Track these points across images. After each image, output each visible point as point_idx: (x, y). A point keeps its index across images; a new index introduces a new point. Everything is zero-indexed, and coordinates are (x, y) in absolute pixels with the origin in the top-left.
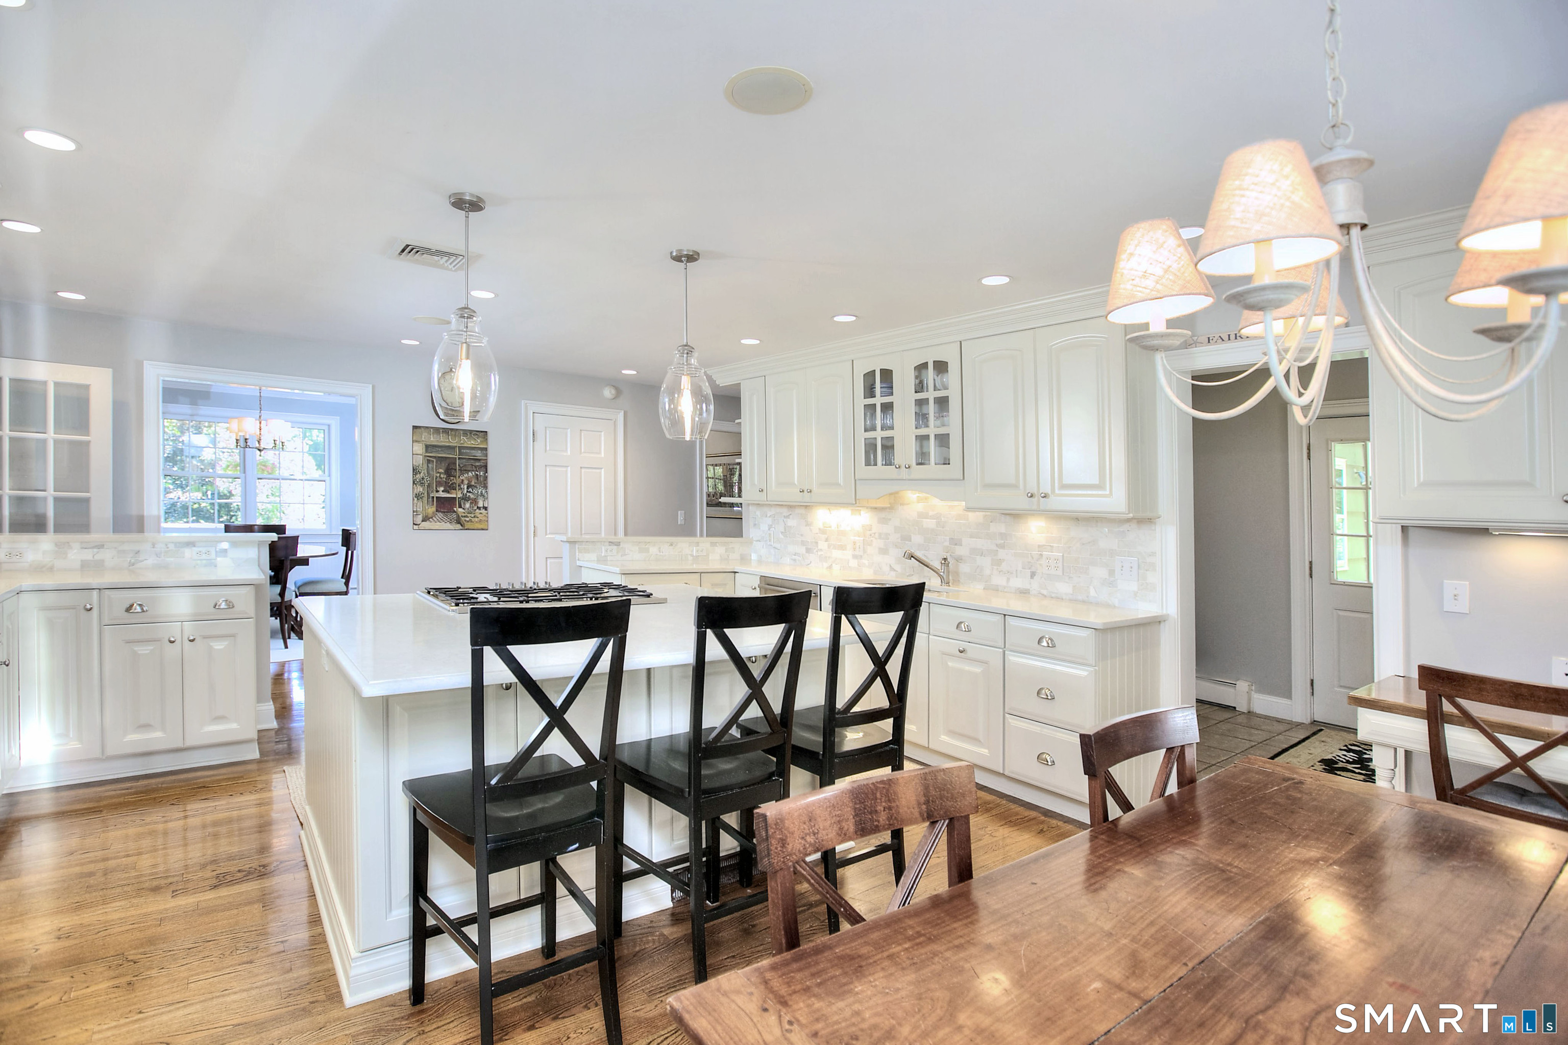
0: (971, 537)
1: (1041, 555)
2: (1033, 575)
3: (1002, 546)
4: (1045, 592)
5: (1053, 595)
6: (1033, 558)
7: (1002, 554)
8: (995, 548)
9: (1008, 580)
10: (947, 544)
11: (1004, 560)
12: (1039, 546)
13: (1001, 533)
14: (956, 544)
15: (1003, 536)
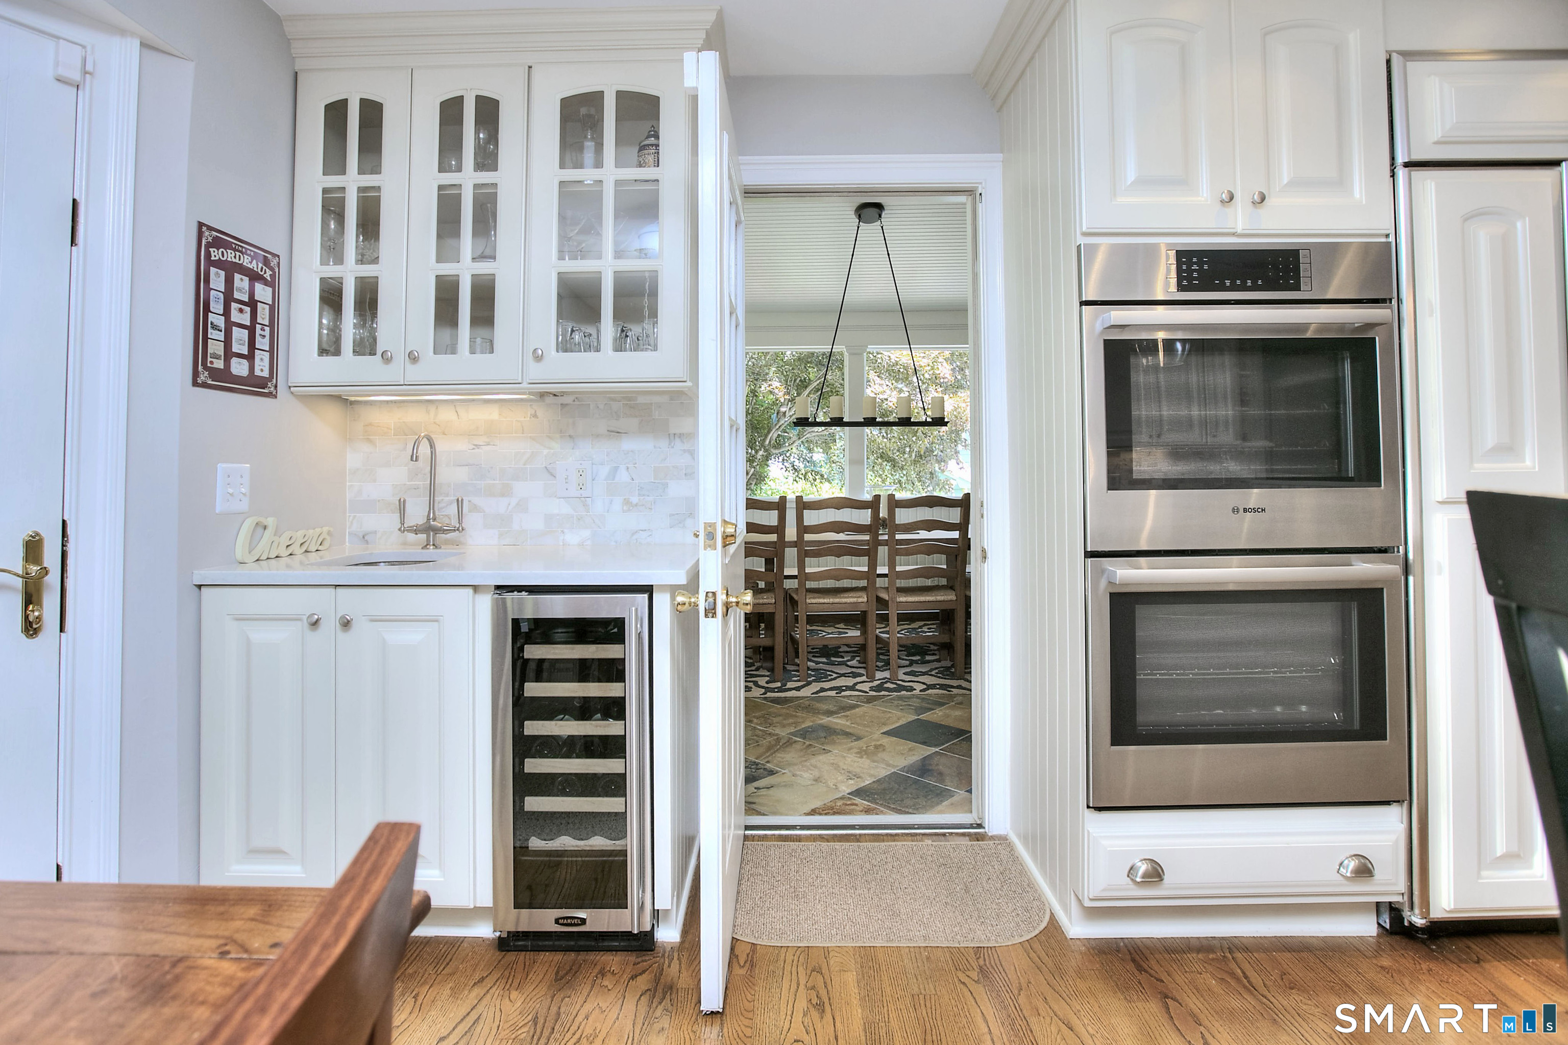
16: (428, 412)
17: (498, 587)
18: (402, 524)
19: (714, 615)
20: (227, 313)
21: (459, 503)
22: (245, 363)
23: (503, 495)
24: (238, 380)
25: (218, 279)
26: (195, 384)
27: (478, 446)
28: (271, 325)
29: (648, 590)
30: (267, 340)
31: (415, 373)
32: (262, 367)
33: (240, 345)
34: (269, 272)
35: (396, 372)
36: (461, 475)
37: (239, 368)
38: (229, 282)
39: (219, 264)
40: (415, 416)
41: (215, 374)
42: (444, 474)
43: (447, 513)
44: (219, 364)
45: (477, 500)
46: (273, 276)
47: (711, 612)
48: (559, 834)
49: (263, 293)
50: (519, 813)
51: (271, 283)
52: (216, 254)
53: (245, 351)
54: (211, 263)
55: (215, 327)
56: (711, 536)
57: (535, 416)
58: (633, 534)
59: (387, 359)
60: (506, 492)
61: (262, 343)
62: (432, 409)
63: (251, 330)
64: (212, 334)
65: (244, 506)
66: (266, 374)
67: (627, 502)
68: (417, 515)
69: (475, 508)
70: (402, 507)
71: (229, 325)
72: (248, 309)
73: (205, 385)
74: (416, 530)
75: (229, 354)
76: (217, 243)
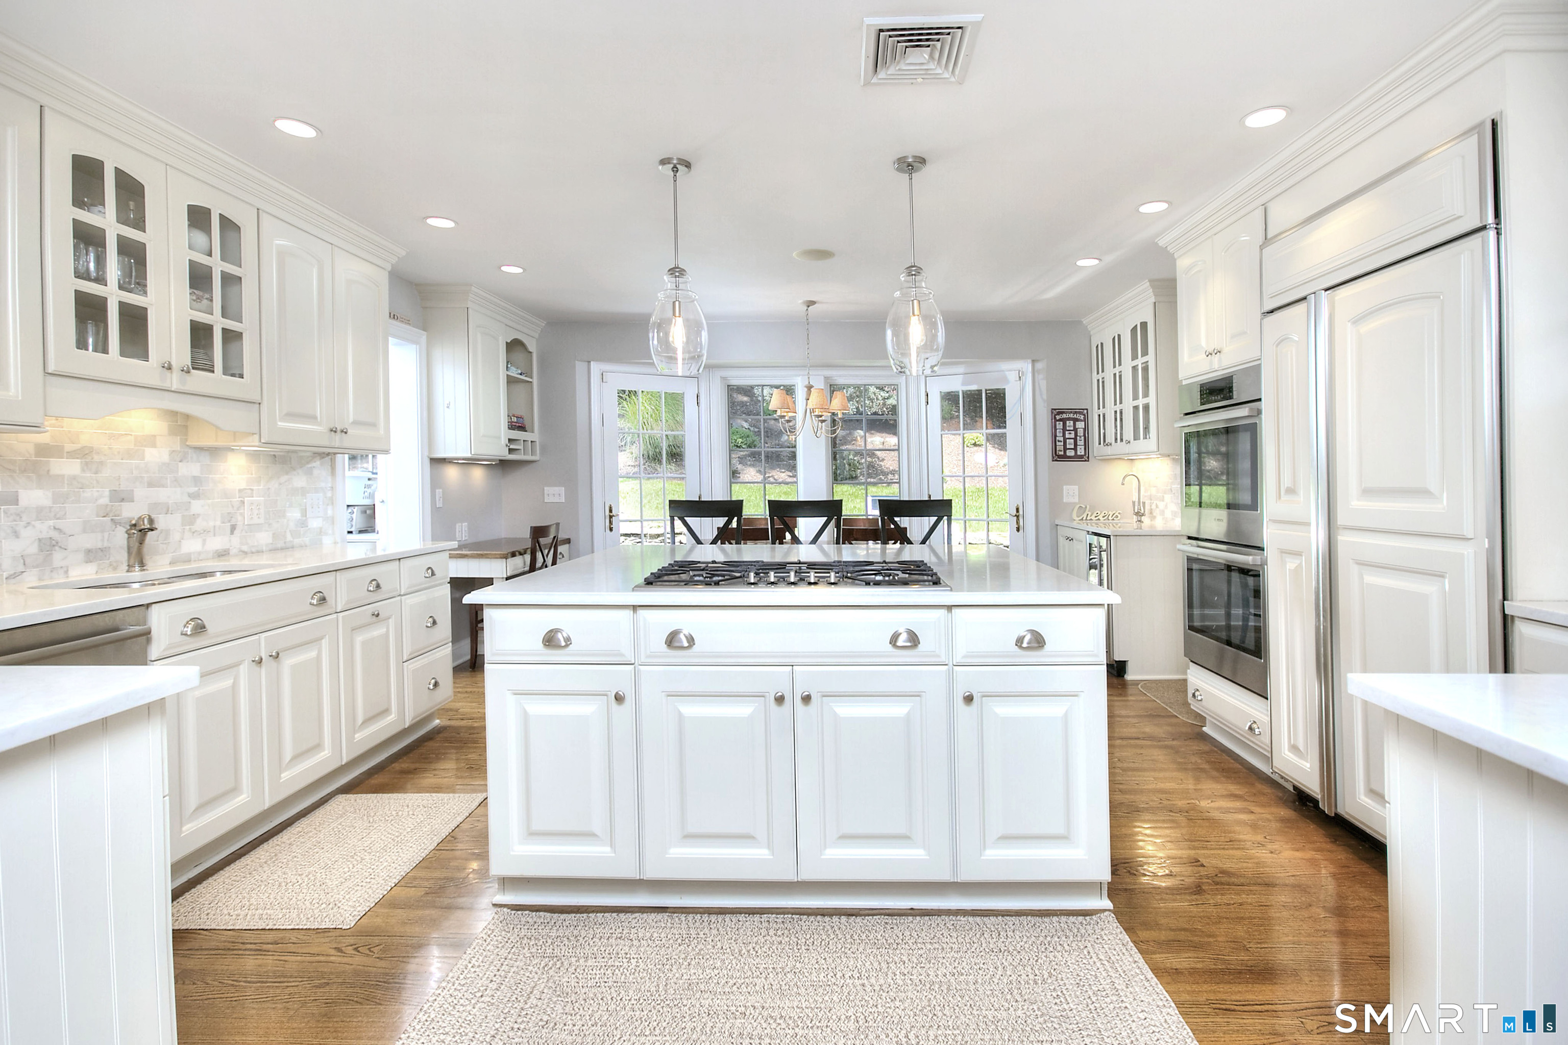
0: (150, 485)
1: (243, 502)
2: (233, 528)
3: (195, 496)
4: (245, 548)
5: (254, 550)
6: (233, 507)
7: (197, 506)
8: (188, 499)
9: (204, 541)
10: (105, 500)
11: (199, 515)
12: (240, 491)
13: (194, 477)
14: (123, 500)
15: (197, 480)
20: (1064, 435)
22: (1073, 451)
24: (1070, 457)
25: (1060, 425)
26: (1052, 460)
28: (1084, 436)
30: (1083, 441)
32: (1081, 453)
33: (1070, 444)
34: (1082, 416)
37: (1071, 453)
38: (1064, 425)
39: (1060, 420)
41: (1059, 456)
44: (1062, 453)
46: (1085, 418)
49: (1080, 425)
51: (1084, 421)
52: (1058, 417)
53: (1073, 447)
54: (1056, 420)
55: (1059, 441)
61: (1081, 444)
63: (1075, 440)
64: (1058, 443)
65: (1075, 500)
66: (1083, 454)
71: (1065, 439)
72: (1073, 432)
73: (1056, 461)
75: (1065, 449)
76: (1059, 413)
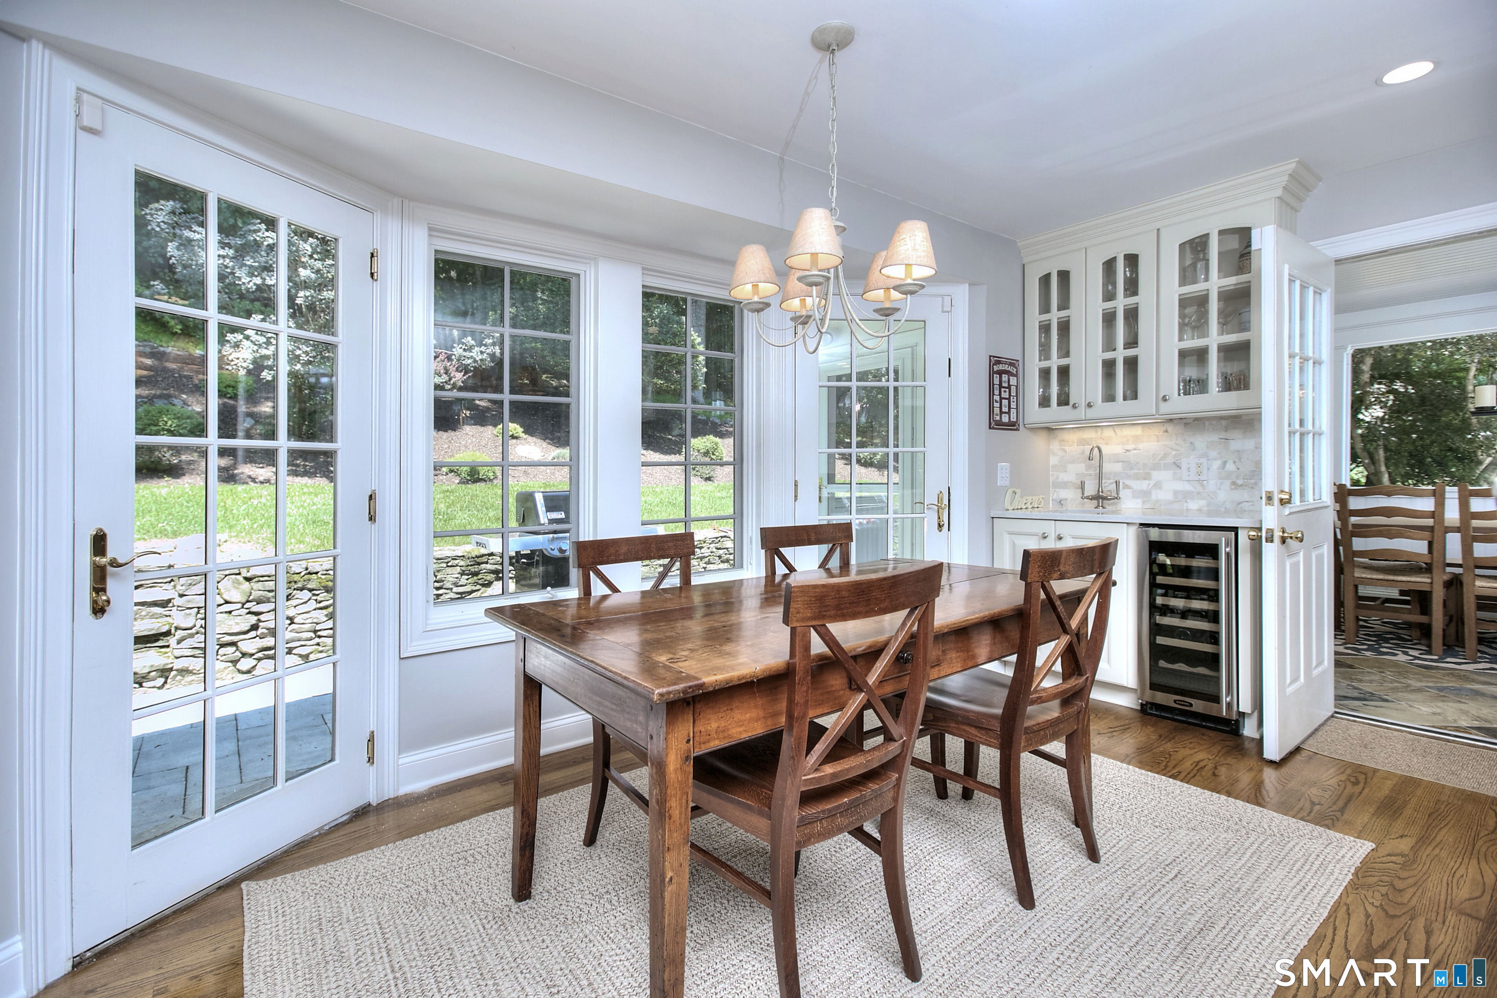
16: (1096, 432)
17: (1141, 524)
18: (1083, 494)
19: (1272, 541)
20: (1000, 394)
21: (1117, 483)
22: (1007, 416)
23: (1145, 479)
24: (1005, 424)
25: (997, 379)
26: (990, 428)
27: (1128, 451)
28: (1017, 396)
29: (1235, 530)
30: (1015, 403)
31: (1091, 413)
32: (1013, 419)
33: (1005, 407)
34: (1016, 371)
35: (1081, 413)
36: (1118, 467)
37: (1005, 419)
38: (1001, 378)
39: (998, 372)
40: (1089, 435)
41: (997, 423)
42: (1107, 467)
43: (1109, 487)
44: (998, 418)
45: (1128, 482)
47: (1270, 540)
48: (1177, 662)
49: (1013, 381)
50: (1153, 645)
51: (1016, 375)
52: (996, 368)
53: (1007, 410)
54: (994, 373)
55: (996, 402)
56: (1269, 498)
57: (1166, 431)
58: (1239, 504)
59: (1074, 407)
60: (1147, 477)
61: (1013, 405)
62: (1099, 430)
63: (1009, 399)
64: (995, 405)
65: (1007, 483)
66: (1015, 420)
67: (1234, 483)
68: (1090, 490)
69: (1127, 487)
70: (1082, 486)
71: (1001, 399)
72: (1008, 390)
73: (994, 428)
74: (1092, 498)
75: (1001, 412)
76: (998, 362)
